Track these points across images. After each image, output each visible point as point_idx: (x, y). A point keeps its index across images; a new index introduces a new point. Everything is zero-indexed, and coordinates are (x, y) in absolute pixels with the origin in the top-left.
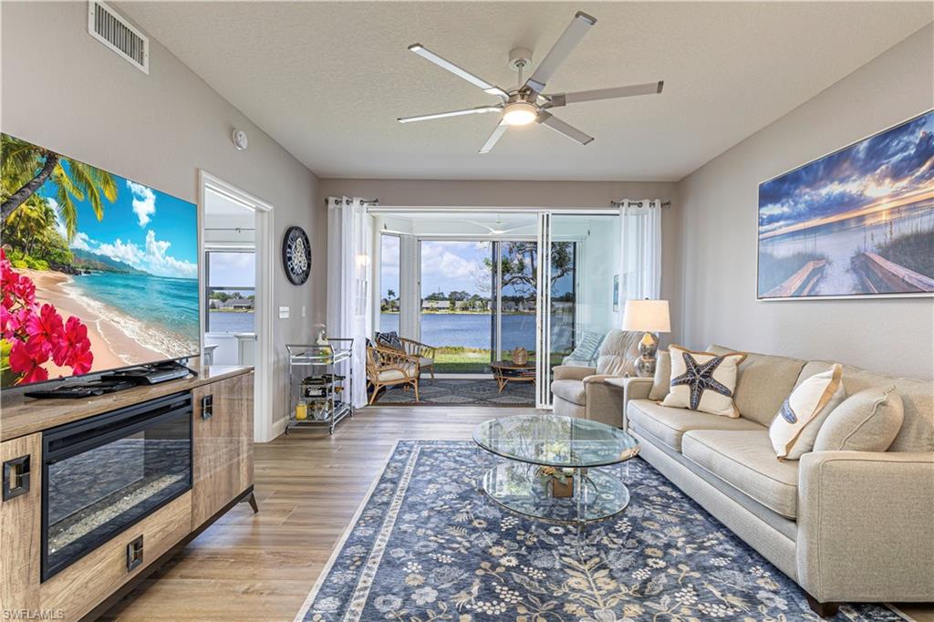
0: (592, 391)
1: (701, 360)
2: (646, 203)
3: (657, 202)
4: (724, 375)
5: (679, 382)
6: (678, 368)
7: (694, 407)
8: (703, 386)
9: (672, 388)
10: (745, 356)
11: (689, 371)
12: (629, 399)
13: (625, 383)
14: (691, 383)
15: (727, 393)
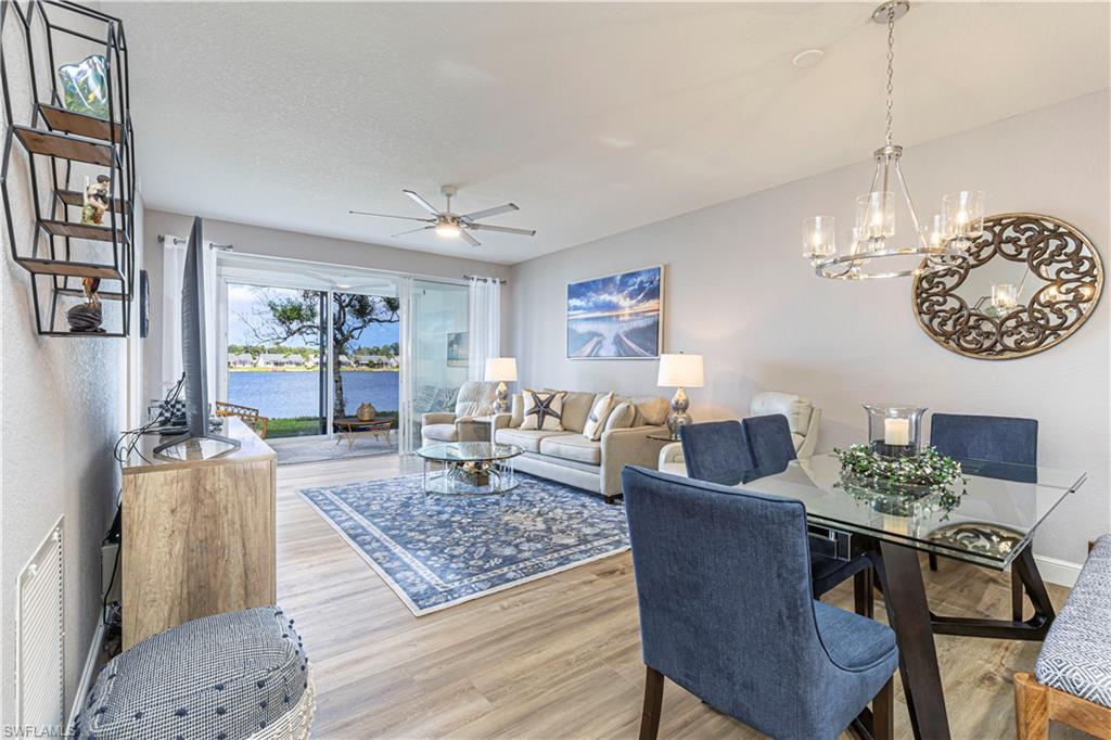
0: (462, 429)
1: (543, 397)
2: (490, 280)
3: (498, 280)
4: (555, 406)
5: (530, 413)
6: (529, 403)
7: (540, 428)
8: (545, 413)
9: (526, 418)
10: (566, 393)
11: (536, 405)
12: (497, 428)
13: (492, 419)
14: (538, 412)
15: (557, 416)
